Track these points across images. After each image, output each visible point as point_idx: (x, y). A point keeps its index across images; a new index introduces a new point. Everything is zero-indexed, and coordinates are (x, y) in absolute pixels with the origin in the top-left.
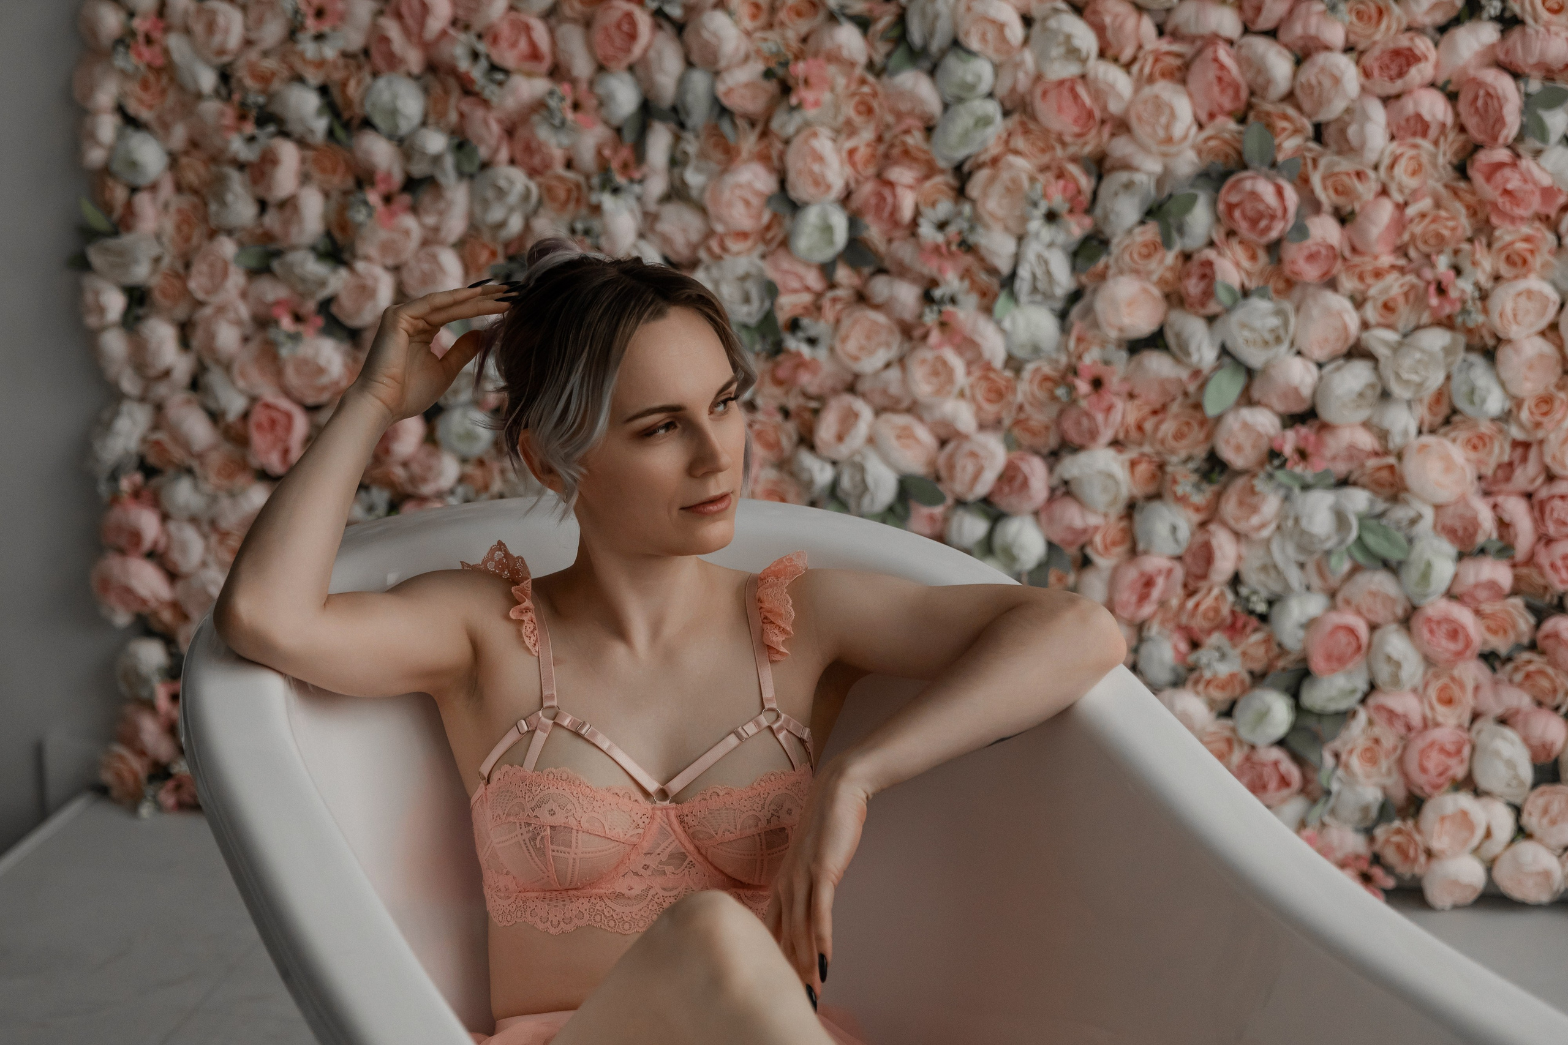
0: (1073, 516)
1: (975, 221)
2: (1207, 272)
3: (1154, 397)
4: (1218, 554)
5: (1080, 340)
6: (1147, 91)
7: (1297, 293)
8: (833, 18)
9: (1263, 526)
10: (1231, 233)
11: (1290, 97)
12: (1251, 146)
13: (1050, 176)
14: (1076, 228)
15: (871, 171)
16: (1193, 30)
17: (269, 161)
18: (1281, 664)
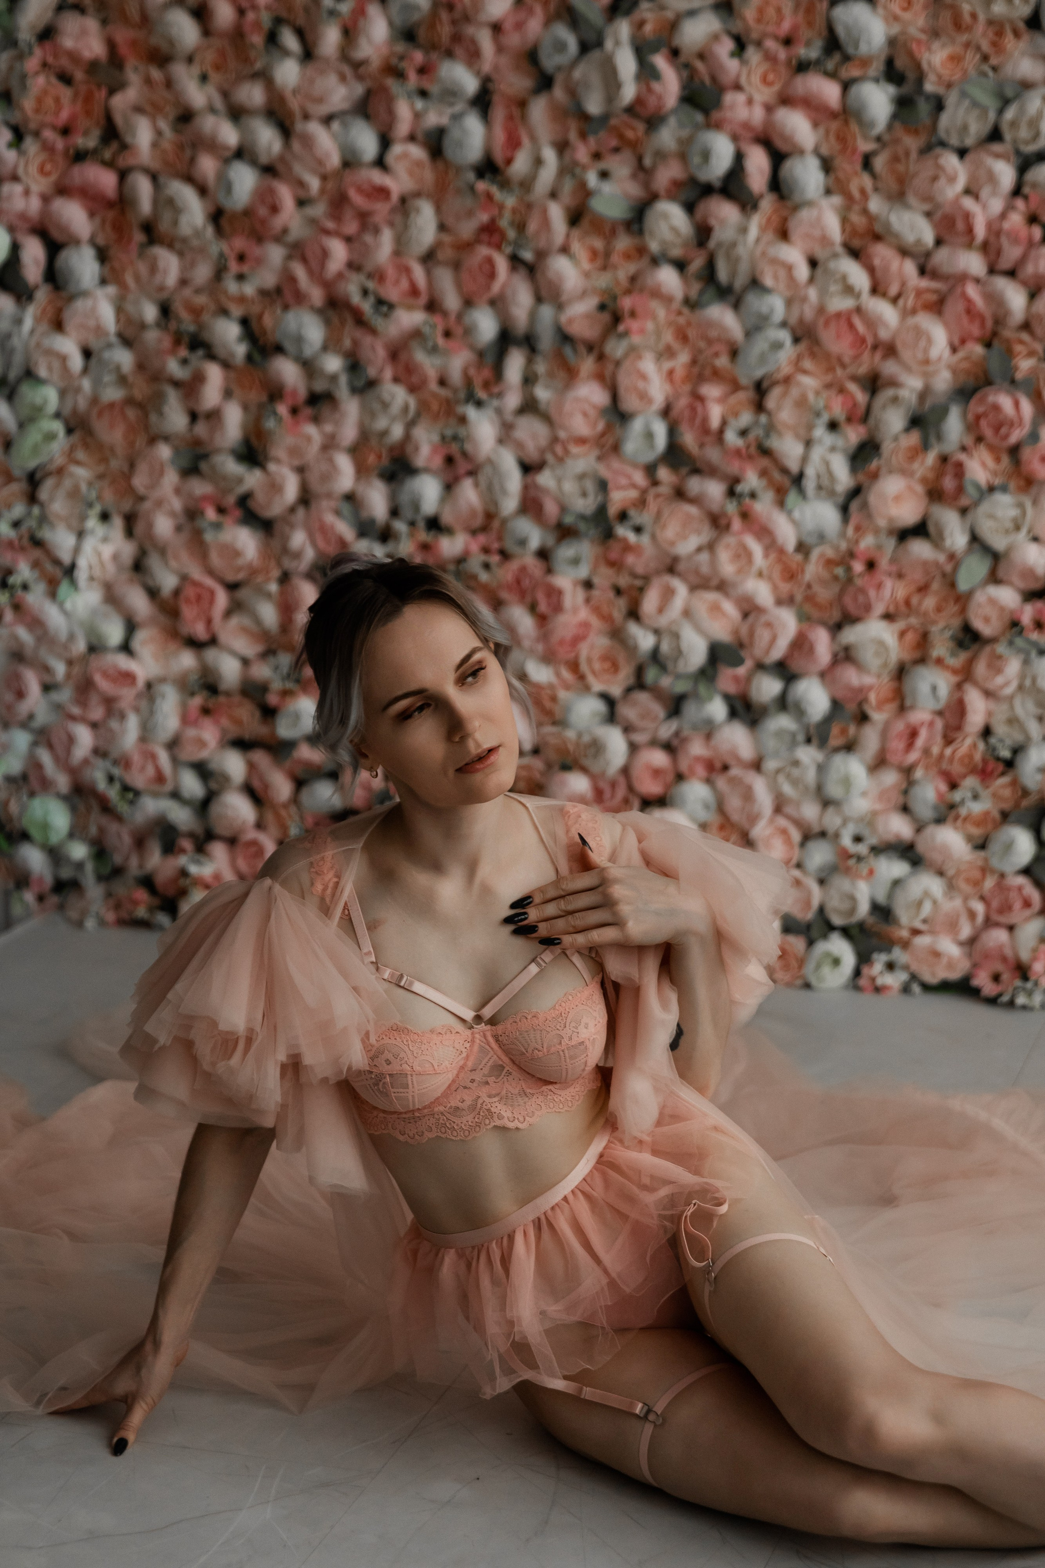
0: (851, 677)
1: (770, 429)
2: (959, 470)
3: (918, 576)
4: (969, 708)
5: (858, 529)
6: (912, 321)
7: (1034, 490)
8: (655, 262)
9: (1007, 684)
10: (979, 439)
11: (1026, 326)
12: (994, 366)
13: (832, 393)
14: (853, 435)
15: (687, 388)
16: (946, 269)
17: (199, 379)
18: (1025, 803)
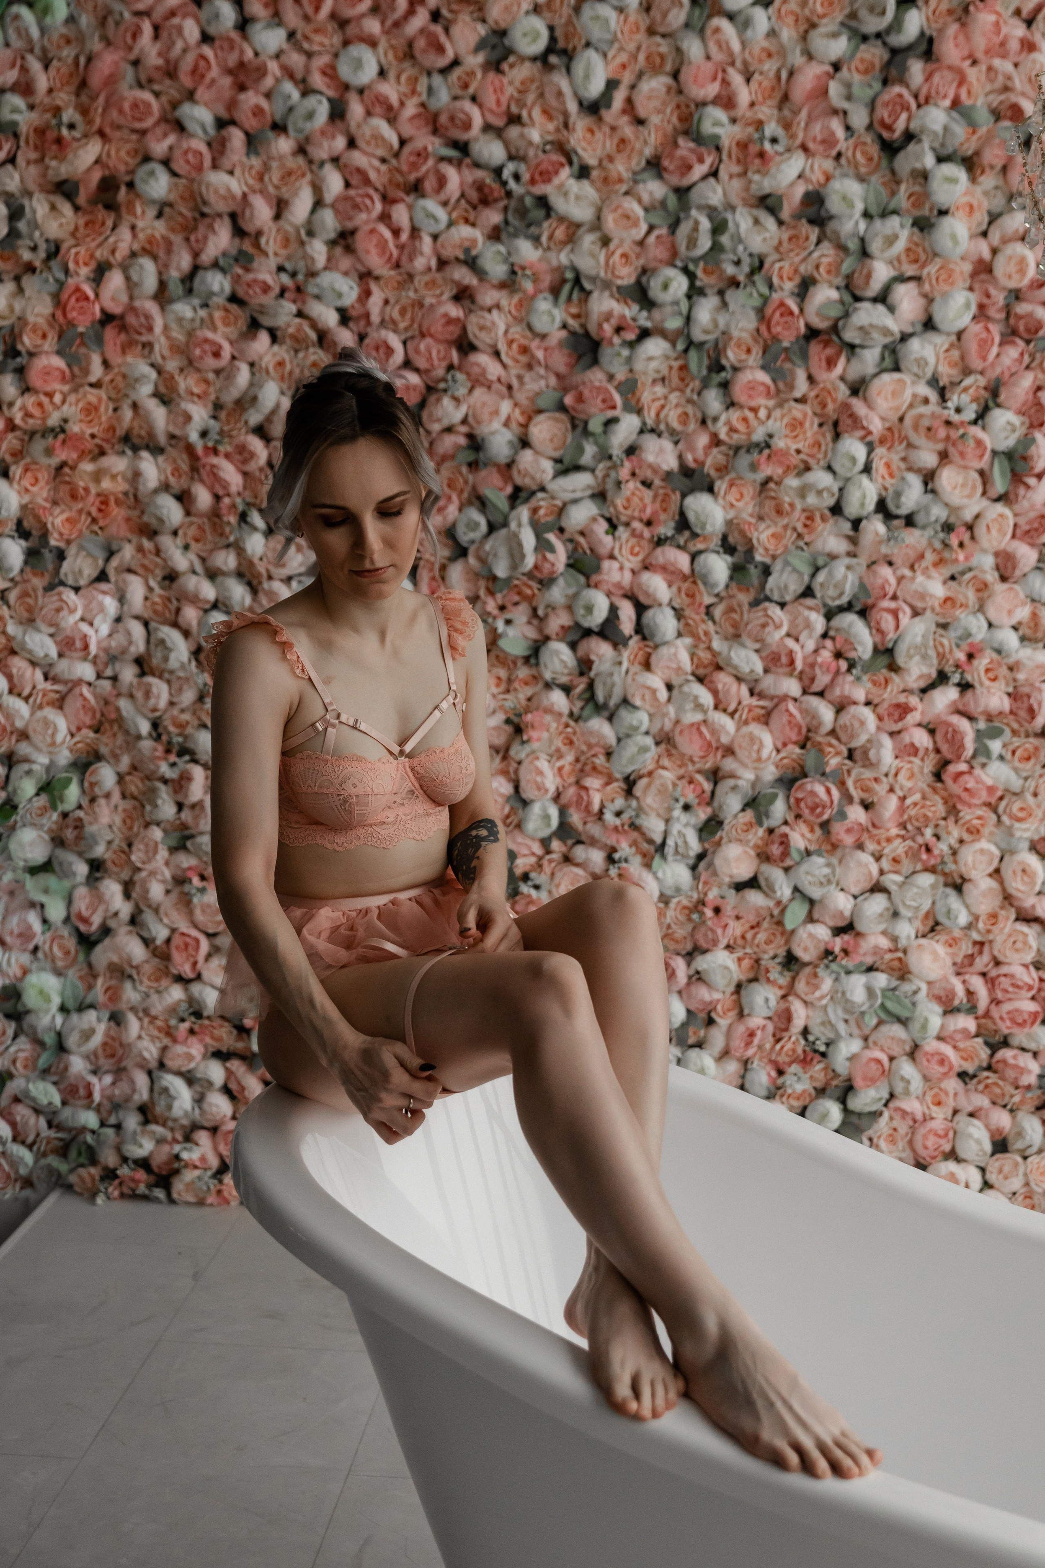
0: (703, 994)
1: (640, 810)
2: (785, 841)
3: (752, 919)
4: (795, 1015)
5: (705, 883)
6: (745, 730)
7: (839, 852)
8: (548, 686)
9: (822, 997)
10: (798, 816)
11: (833, 732)
12: (810, 763)
13: (684, 782)
14: (702, 814)
15: (572, 780)
16: (772, 692)
17: (185, 779)
18: (834, 1083)
